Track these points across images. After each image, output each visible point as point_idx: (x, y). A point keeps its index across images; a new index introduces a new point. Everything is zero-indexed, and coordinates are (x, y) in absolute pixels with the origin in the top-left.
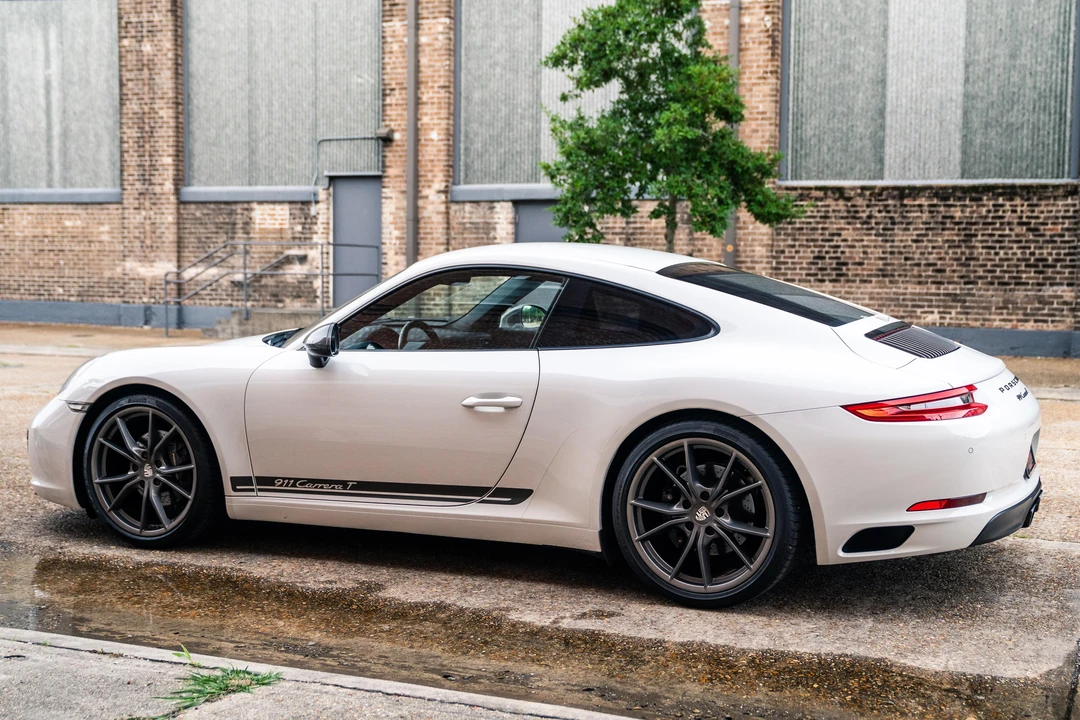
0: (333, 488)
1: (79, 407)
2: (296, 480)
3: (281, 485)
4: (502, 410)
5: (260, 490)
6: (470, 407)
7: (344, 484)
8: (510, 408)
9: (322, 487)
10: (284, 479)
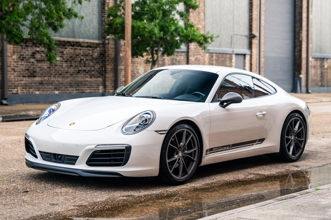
0: (227, 148)
1: (164, 132)
2: (218, 147)
3: (214, 150)
4: (262, 116)
5: (210, 153)
6: (257, 116)
7: (229, 146)
8: (264, 115)
9: (224, 149)
10: (215, 148)
